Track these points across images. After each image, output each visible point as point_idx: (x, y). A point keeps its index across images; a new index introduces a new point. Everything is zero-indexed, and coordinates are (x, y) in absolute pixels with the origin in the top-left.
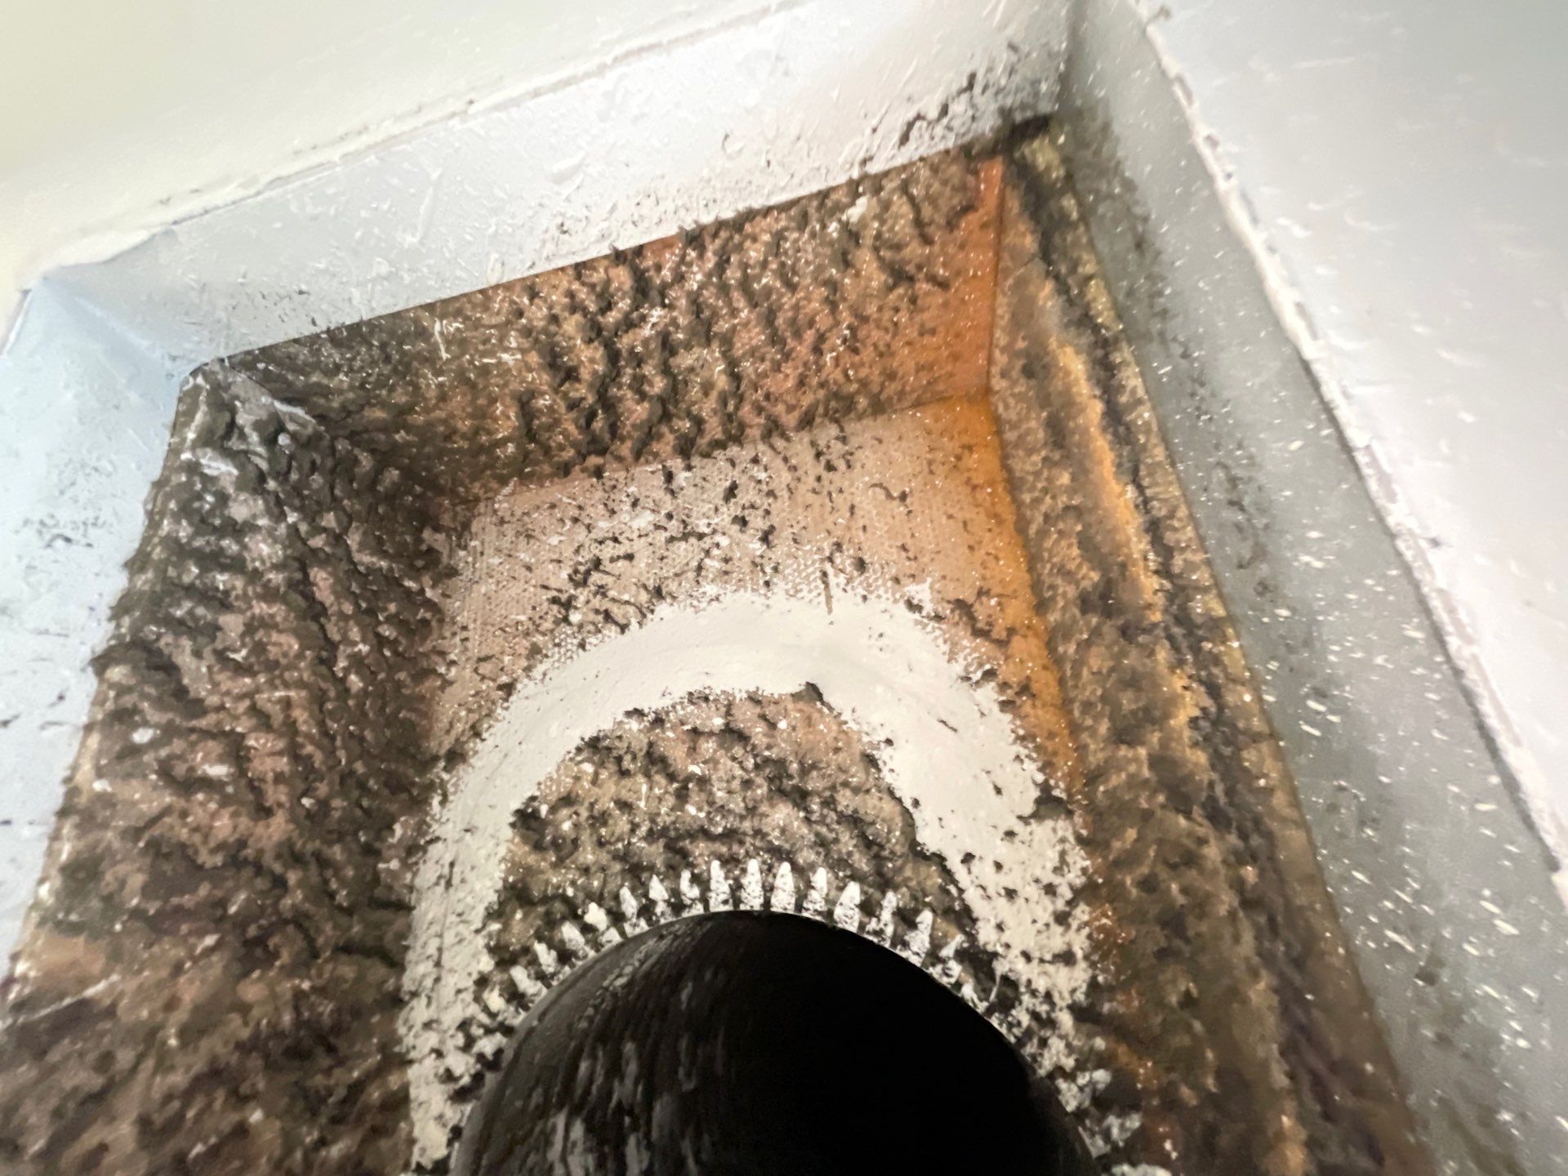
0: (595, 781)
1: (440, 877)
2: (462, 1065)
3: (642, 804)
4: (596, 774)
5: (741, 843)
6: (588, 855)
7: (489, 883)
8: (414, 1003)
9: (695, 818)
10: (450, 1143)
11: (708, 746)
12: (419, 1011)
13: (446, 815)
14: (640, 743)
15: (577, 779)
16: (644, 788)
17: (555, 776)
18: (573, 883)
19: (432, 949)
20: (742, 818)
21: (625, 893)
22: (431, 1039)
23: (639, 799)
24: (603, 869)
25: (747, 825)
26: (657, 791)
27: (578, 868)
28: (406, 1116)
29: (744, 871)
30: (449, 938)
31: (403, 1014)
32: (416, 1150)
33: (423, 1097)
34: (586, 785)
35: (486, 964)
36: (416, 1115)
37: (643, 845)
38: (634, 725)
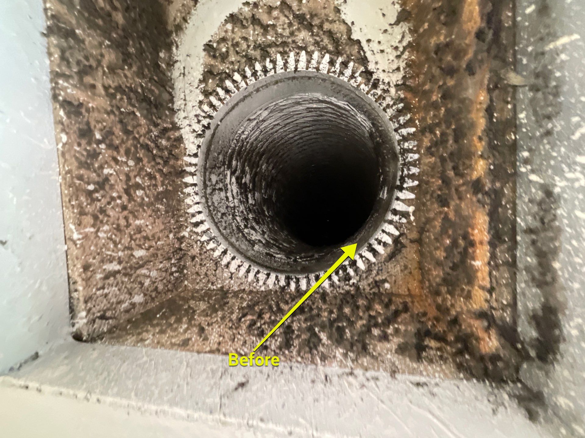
0: (233, 31)
1: (180, 74)
2: (198, 128)
3: (251, 38)
4: (233, 29)
5: (288, 46)
6: (233, 58)
7: (198, 73)
8: (179, 112)
9: (270, 40)
10: (197, 149)
11: (275, 13)
12: (182, 114)
13: (179, 52)
14: (249, 15)
15: (226, 31)
16: (252, 32)
17: (218, 32)
18: (228, 68)
19: (182, 96)
20: (288, 37)
21: (247, 69)
22: (187, 122)
23: (250, 36)
24: (239, 62)
25: (290, 40)
26: (256, 33)
27: (229, 63)
28: (183, 143)
29: (289, 57)
30: (187, 92)
31: (176, 115)
32: (187, 150)
33: (187, 137)
34: (230, 34)
35: (201, 97)
36: (186, 142)
37: (252, 52)
38: (246, 9)
